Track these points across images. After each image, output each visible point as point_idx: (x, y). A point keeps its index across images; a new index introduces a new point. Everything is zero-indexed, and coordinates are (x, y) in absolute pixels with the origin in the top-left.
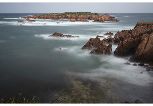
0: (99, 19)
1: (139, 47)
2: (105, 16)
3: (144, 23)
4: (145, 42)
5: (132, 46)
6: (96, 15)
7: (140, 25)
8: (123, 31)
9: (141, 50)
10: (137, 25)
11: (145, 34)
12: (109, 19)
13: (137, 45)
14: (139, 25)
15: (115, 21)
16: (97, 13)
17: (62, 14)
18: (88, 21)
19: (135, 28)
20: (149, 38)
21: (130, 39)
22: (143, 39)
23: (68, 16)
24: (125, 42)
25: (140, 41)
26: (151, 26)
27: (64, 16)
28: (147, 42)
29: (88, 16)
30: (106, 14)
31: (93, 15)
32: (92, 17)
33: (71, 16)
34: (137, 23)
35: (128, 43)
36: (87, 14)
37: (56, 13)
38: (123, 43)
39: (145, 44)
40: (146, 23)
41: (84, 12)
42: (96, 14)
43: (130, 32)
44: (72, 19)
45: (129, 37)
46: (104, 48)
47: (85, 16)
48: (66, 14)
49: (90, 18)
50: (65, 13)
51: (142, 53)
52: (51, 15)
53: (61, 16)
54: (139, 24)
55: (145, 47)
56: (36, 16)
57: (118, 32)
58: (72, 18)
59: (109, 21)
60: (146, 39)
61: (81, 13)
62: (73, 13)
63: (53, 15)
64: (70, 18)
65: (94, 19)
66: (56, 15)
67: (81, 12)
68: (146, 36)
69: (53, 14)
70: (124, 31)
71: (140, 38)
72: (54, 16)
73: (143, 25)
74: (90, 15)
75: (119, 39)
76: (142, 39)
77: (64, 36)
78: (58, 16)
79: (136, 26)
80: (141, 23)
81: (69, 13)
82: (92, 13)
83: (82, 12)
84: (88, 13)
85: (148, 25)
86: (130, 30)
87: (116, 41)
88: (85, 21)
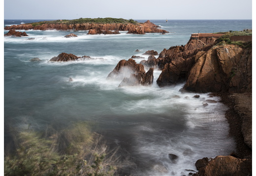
0: (136, 29)
1: (193, 71)
2: (145, 25)
3: (201, 35)
4: (201, 63)
5: (183, 70)
6: (132, 23)
7: (196, 39)
8: (171, 48)
9: (194, 76)
10: (192, 38)
11: (200, 52)
12: (152, 29)
13: (190, 69)
14: (194, 38)
15: (161, 32)
16: (133, 20)
17: (75, 22)
18: (119, 33)
19: (188, 43)
20: (205, 57)
21: (180, 60)
22: (198, 59)
23: (85, 24)
24: (173, 64)
25: (194, 62)
26: (211, 39)
27: (78, 25)
28: (204, 63)
29: (119, 25)
30: (147, 22)
31: (126, 23)
32: (125, 27)
33: (90, 25)
34: (192, 35)
35: (176, 66)
36: (117, 21)
37: (63, 20)
38: (169, 66)
39: (200, 67)
40: (204, 34)
41: (111, 19)
42: (131, 21)
43: (182, 48)
44: (91, 30)
45: (179, 56)
46: (142, 76)
47: (113, 24)
48: (81, 21)
49: (122, 29)
50: (79, 19)
51: (197, 80)
52: (55, 23)
53: (73, 25)
54: (194, 36)
55: (201, 71)
56: (27, 26)
57: (165, 50)
58: (91, 28)
59: (151, 32)
60: (201, 59)
61: (107, 20)
62: (93, 20)
63: (59, 24)
64: (89, 29)
65: (128, 30)
66: (64, 24)
67: (107, 18)
68: (201, 55)
69: (59, 21)
70: (174, 47)
71: (194, 58)
72: (61, 25)
73: (201, 38)
74: (121, 22)
75: (165, 60)
76: (196, 59)
77: (77, 58)
78: (68, 24)
79: (190, 40)
80: (197, 35)
81: (87, 20)
82: (125, 20)
83: (109, 18)
84: (118, 19)
85: (207, 38)
86: (182, 46)
87: (161, 64)
88: (114, 33)
